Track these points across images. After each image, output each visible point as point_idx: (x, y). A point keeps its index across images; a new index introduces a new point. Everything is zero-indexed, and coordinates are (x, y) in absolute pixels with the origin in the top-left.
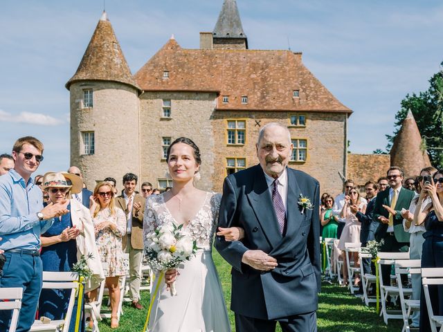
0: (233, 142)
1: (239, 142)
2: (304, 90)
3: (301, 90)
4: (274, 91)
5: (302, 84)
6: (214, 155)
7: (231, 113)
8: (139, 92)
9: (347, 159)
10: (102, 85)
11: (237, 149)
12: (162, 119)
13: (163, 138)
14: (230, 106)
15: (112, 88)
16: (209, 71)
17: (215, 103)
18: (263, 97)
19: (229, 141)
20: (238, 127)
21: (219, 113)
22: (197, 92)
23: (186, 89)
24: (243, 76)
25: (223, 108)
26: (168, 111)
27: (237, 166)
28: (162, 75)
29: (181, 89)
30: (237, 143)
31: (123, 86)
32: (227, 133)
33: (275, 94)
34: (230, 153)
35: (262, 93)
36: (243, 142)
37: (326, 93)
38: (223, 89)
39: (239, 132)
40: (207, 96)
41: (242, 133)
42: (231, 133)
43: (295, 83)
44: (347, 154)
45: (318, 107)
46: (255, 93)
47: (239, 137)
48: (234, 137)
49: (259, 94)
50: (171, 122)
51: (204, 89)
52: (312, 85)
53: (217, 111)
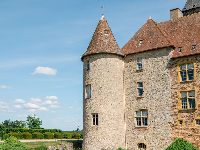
0: (185, 79)
1: (190, 79)
6: (171, 90)
7: (182, 59)
8: (123, 57)
10: (95, 57)
11: (188, 84)
12: (137, 71)
13: (138, 83)
14: (182, 54)
16: (172, 34)
17: (172, 54)
19: (182, 79)
20: (187, 68)
21: (174, 62)
22: (159, 49)
24: (195, 31)
25: (176, 56)
26: (140, 65)
27: (188, 97)
28: (139, 43)
29: (148, 49)
31: (107, 55)
32: (179, 74)
34: (183, 88)
36: (192, 78)
38: (179, 43)
39: (189, 71)
40: (165, 50)
41: (191, 73)
42: (183, 74)
47: (189, 75)
48: (185, 76)
50: (142, 72)
51: (163, 46)
53: (172, 59)
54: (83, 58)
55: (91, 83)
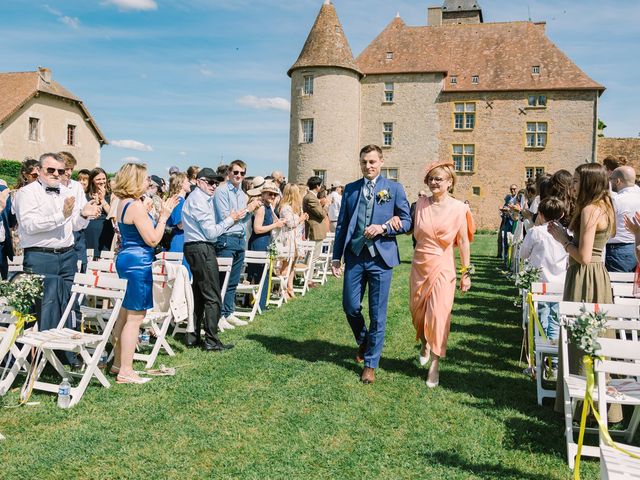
0: (461, 126)
1: (467, 126)
2: (546, 66)
3: (542, 66)
4: (510, 68)
5: (544, 58)
6: (440, 141)
7: (459, 95)
8: (360, 76)
9: (597, 143)
10: (323, 71)
11: (465, 134)
12: (384, 104)
13: (384, 124)
14: (458, 87)
15: (333, 74)
16: (436, 50)
17: (442, 85)
18: (497, 75)
19: (457, 126)
20: (467, 109)
21: (445, 96)
22: (422, 74)
23: (410, 70)
24: (474, 53)
25: (450, 89)
26: (390, 95)
27: (464, 153)
28: (385, 58)
29: (404, 70)
30: (465, 128)
31: (344, 72)
32: (454, 117)
33: (510, 72)
34: (458, 139)
35: (496, 72)
36: (472, 126)
37: (573, 67)
38: (451, 69)
39: (468, 115)
40: (433, 77)
41: (471, 116)
42: (459, 117)
43: (535, 59)
44: (597, 138)
45: (561, 85)
46: (487, 71)
47: (468, 121)
48: (461, 121)
49: (492, 73)
50: (392, 107)
51: (430, 70)
52: (556, 60)
53: (443, 93)
54: (290, 73)
55: (314, 116)
